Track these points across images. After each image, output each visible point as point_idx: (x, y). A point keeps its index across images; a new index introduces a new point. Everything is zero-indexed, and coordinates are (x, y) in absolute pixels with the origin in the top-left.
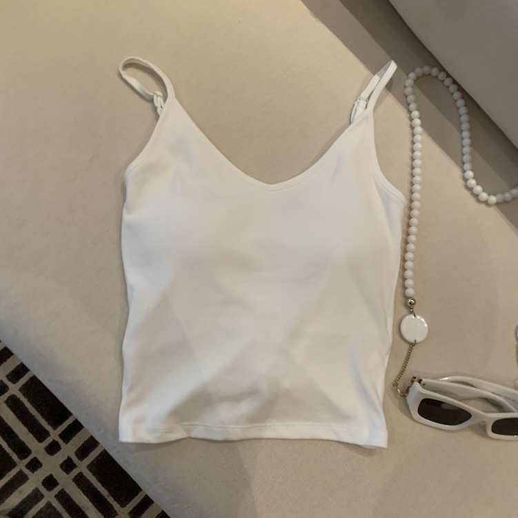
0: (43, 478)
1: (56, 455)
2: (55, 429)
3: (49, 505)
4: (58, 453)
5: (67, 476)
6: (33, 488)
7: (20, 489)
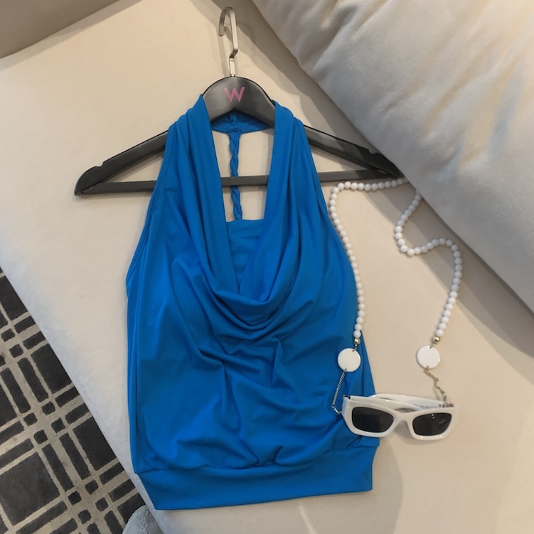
0: (35, 432)
1: (49, 415)
2: (53, 393)
3: (36, 455)
4: (52, 414)
5: (55, 434)
6: (26, 438)
7: (15, 436)
